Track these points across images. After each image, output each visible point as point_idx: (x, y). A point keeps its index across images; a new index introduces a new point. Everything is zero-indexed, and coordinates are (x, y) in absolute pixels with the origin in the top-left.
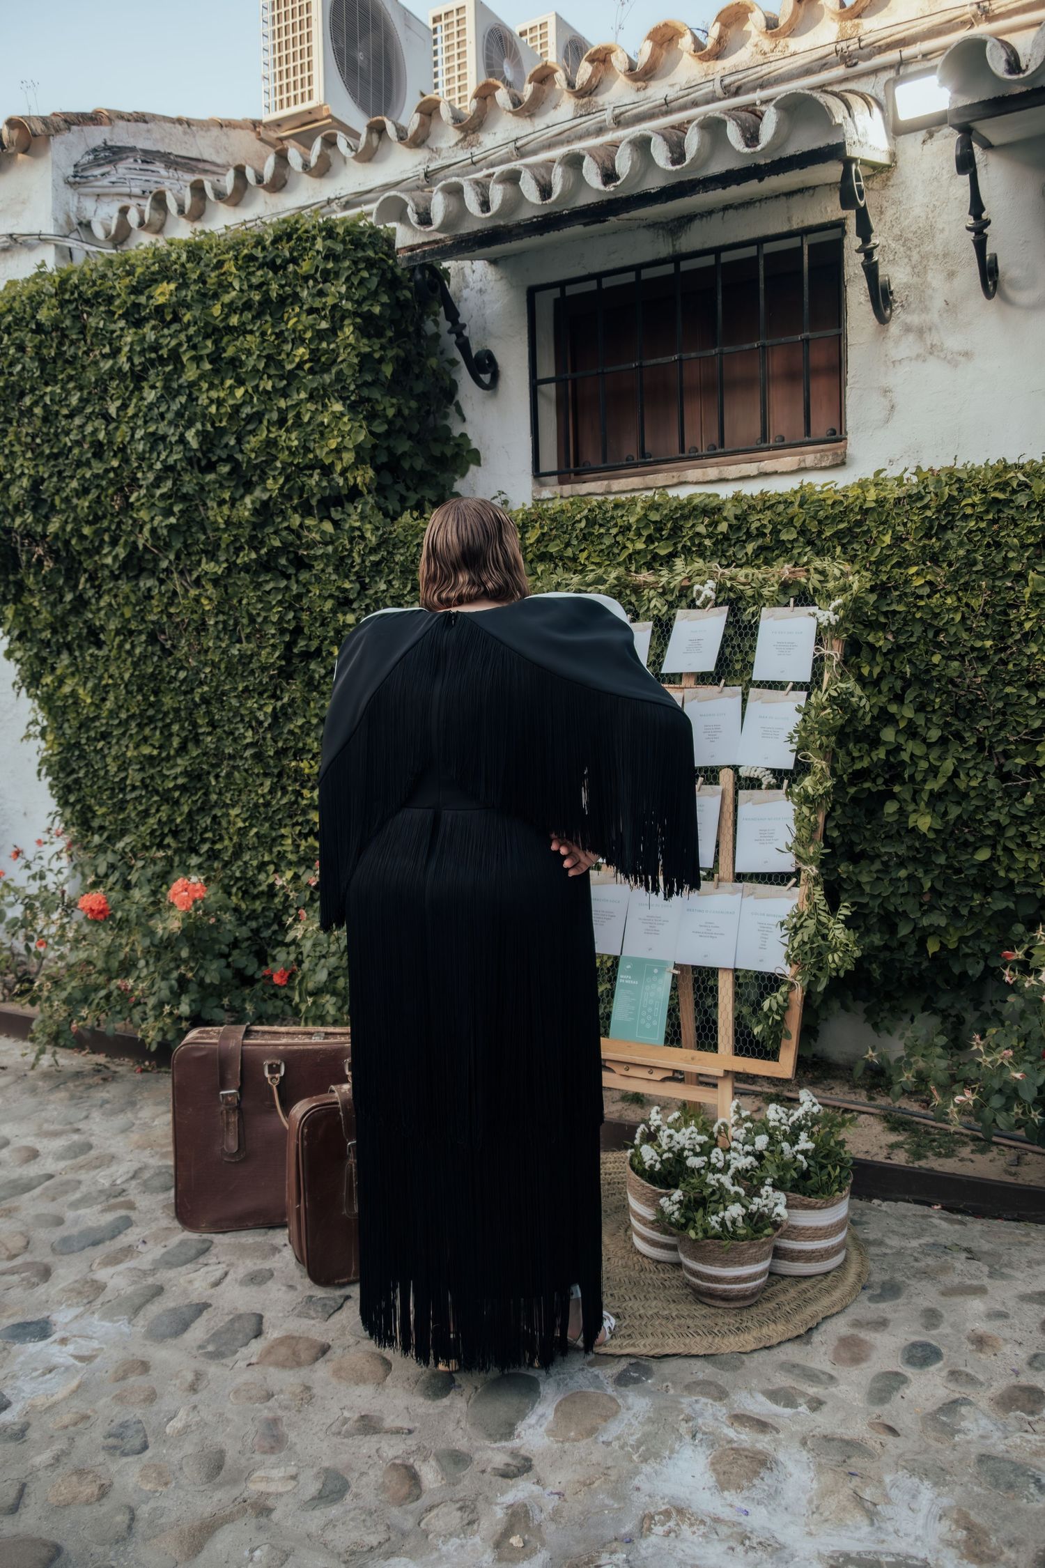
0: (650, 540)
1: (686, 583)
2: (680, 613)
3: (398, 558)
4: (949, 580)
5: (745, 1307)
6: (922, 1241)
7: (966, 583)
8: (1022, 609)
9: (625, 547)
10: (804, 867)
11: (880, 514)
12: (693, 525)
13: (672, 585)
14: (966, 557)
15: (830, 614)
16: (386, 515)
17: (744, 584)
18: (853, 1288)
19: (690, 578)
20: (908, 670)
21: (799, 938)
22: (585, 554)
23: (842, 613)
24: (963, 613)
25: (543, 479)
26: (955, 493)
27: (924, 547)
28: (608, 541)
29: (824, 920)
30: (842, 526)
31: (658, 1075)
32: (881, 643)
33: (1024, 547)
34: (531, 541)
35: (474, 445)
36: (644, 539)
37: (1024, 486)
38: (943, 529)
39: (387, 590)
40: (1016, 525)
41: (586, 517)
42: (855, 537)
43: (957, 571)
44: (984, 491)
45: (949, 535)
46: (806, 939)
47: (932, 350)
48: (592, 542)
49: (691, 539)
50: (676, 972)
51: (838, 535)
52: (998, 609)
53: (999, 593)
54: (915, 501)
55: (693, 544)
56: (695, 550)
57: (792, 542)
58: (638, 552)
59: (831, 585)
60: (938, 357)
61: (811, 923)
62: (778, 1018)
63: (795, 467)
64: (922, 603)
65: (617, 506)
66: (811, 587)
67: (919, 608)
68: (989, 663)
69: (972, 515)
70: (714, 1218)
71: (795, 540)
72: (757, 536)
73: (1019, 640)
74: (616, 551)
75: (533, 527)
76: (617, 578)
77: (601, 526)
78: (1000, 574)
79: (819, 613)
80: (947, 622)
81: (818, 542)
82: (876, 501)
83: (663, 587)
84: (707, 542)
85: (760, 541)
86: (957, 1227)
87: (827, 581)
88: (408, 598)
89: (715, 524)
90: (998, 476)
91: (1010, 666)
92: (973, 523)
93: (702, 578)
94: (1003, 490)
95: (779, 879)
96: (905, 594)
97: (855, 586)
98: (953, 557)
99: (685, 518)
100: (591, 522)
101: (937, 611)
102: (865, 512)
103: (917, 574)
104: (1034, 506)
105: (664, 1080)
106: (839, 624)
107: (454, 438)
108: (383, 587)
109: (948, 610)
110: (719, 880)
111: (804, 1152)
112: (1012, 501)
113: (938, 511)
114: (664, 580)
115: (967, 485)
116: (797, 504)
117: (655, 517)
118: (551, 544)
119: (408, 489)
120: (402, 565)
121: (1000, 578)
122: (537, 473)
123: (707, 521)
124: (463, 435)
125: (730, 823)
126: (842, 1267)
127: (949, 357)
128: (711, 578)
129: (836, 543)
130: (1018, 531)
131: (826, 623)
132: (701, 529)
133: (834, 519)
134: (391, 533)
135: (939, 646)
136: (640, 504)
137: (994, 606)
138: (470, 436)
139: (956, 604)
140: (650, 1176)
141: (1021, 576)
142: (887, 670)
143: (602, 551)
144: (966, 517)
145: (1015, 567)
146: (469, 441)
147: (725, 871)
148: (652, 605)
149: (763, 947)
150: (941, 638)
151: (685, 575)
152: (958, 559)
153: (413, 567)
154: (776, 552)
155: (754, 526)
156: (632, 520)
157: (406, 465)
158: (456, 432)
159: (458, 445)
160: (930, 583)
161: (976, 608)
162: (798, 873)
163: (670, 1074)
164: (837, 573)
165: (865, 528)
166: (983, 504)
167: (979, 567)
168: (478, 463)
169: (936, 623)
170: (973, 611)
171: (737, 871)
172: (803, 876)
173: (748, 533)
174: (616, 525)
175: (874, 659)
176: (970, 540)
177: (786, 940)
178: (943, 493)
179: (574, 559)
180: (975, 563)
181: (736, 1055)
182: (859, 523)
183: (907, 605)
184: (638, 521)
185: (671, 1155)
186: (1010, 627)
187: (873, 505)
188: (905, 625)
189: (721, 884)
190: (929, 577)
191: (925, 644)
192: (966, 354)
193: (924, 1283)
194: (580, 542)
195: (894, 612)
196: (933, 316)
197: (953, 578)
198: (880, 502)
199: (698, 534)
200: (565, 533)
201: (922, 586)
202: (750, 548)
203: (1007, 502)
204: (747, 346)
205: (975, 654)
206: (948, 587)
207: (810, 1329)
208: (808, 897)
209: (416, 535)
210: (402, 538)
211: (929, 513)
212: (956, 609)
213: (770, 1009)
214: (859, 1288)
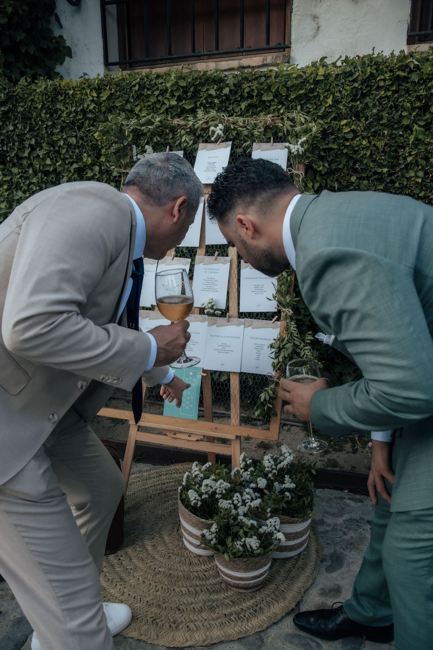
0: (179, 99)
1: (205, 126)
2: (201, 145)
3: (20, 109)
4: (365, 129)
5: (257, 590)
6: (344, 518)
7: (375, 132)
8: (407, 148)
9: (164, 104)
10: (284, 310)
11: (326, 84)
12: (207, 90)
13: (196, 126)
14: (377, 114)
15: (299, 146)
16: (10, 80)
17: (242, 127)
18: (316, 563)
19: (207, 123)
20: (336, 185)
21: (282, 355)
22: (138, 108)
23: (306, 147)
24: (371, 150)
25: (110, 67)
26: (375, 72)
27: (352, 107)
28: (153, 100)
29: (297, 343)
30: (301, 92)
31: (194, 438)
32: (321, 168)
33: (413, 109)
34: (104, 98)
35: (68, 44)
36: (176, 98)
37: (417, 67)
38: (364, 95)
39: (14, 130)
40: (409, 95)
41: (139, 83)
42: (309, 100)
43: (370, 124)
44: (391, 71)
45: (367, 99)
46: (286, 356)
48: (143, 100)
49: (206, 99)
50: (204, 375)
51: (299, 98)
52: (393, 149)
53: (394, 138)
54: (348, 77)
55: (207, 102)
56: (208, 106)
57: (270, 101)
58: (171, 107)
59: (298, 128)
61: (289, 345)
62: (271, 406)
63: (261, 64)
64: (348, 144)
65: (158, 77)
66: (285, 130)
67: (346, 147)
68: (383, 182)
69: (383, 86)
70: (239, 542)
71: (272, 100)
72: (248, 98)
73: (402, 169)
74: (158, 106)
75: (105, 89)
76: (160, 121)
77: (148, 89)
78: (396, 126)
79: (292, 146)
80: (362, 156)
81: (286, 103)
82: (323, 76)
83: (190, 128)
84: (216, 101)
85: (249, 101)
86: (359, 504)
87: (295, 126)
88: (28, 136)
89: (220, 89)
90: (401, 61)
91: (397, 185)
92: (383, 93)
93: (215, 122)
94: (404, 71)
95: (267, 316)
96: (338, 138)
97: (314, 130)
98: (369, 114)
99: (202, 85)
100: (142, 87)
101: (356, 149)
102: (317, 83)
103: (346, 125)
104: (421, 82)
105: (199, 440)
106: (304, 153)
107: (55, 37)
108: (11, 128)
109: (363, 148)
110: (229, 317)
111: (288, 490)
112: (409, 78)
113: (362, 84)
114: (191, 123)
115: (381, 67)
116: (273, 77)
117: (183, 83)
118: (116, 101)
119: (26, 67)
120: (22, 114)
121: (396, 129)
122: (107, 64)
123: (216, 87)
124: (61, 37)
125: (235, 281)
126: (308, 547)
128: (221, 122)
129: (297, 102)
130: (410, 98)
131: (296, 153)
132: (212, 92)
133: (296, 87)
134: (14, 92)
135: (355, 171)
136: (173, 75)
137: (390, 146)
138: (65, 38)
139: (368, 145)
140: (194, 510)
141: (408, 128)
142: (323, 185)
143: (149, 106)
144: (379, 88)
145: (406, 122)
146: (64, 41)
147: (233, 311)
148: (183, 140)
149: (258, 359)
150: (357, 166)
151: (204, 120)
152: (372, 116)
153: (29, 115)
154: (259, 109)
155: (246, 90)
156: (168, 85)
157: (23, 50)
158: (57, 34)
159: (57, 42)
160: (353, 131)
161: (380, 147)
162: (279, 312)
163: (201, 437)
164: (303, 120)
165: (316, 94)
166: (390, 79)
167: (384, 121)
168: (71, 56)
169: (355, 156)
170: (378, 149)
171: (241, 311)
172: (283, 314)
173: (242, 96)
174: (158, 89)
175: (315, 178)
176: (380, 104)
177: (273, 355)
178: (366, 71)
179: (132, 111)
180: (382, 118)
181: (242, 425)
182: (312, 91)
183: (338, 144)
184: (172, 86)
185: (207, 496)
186: (398, 160)
187: (322, 78)
188: (336, 157)
189: (231, 319)
190: (353, 127)
191: (348, 170)
193: (353, 553)
194: (135, 100)
195: (331, 149)
197: (367, 128)
198: (327, 76)
199: (210, 96)
200: (125, 94)
201: (348, 132)
202: (243, 105)
203: (406, 79)
205: (376, 176)
206: (364, 134)
207: (298, 602)
208: (287, 328)
209: (30, 94)
210: (21, 96)
211: (356, 85)
212: (367, 148)
213: (265, 399)
214: (319, 562)
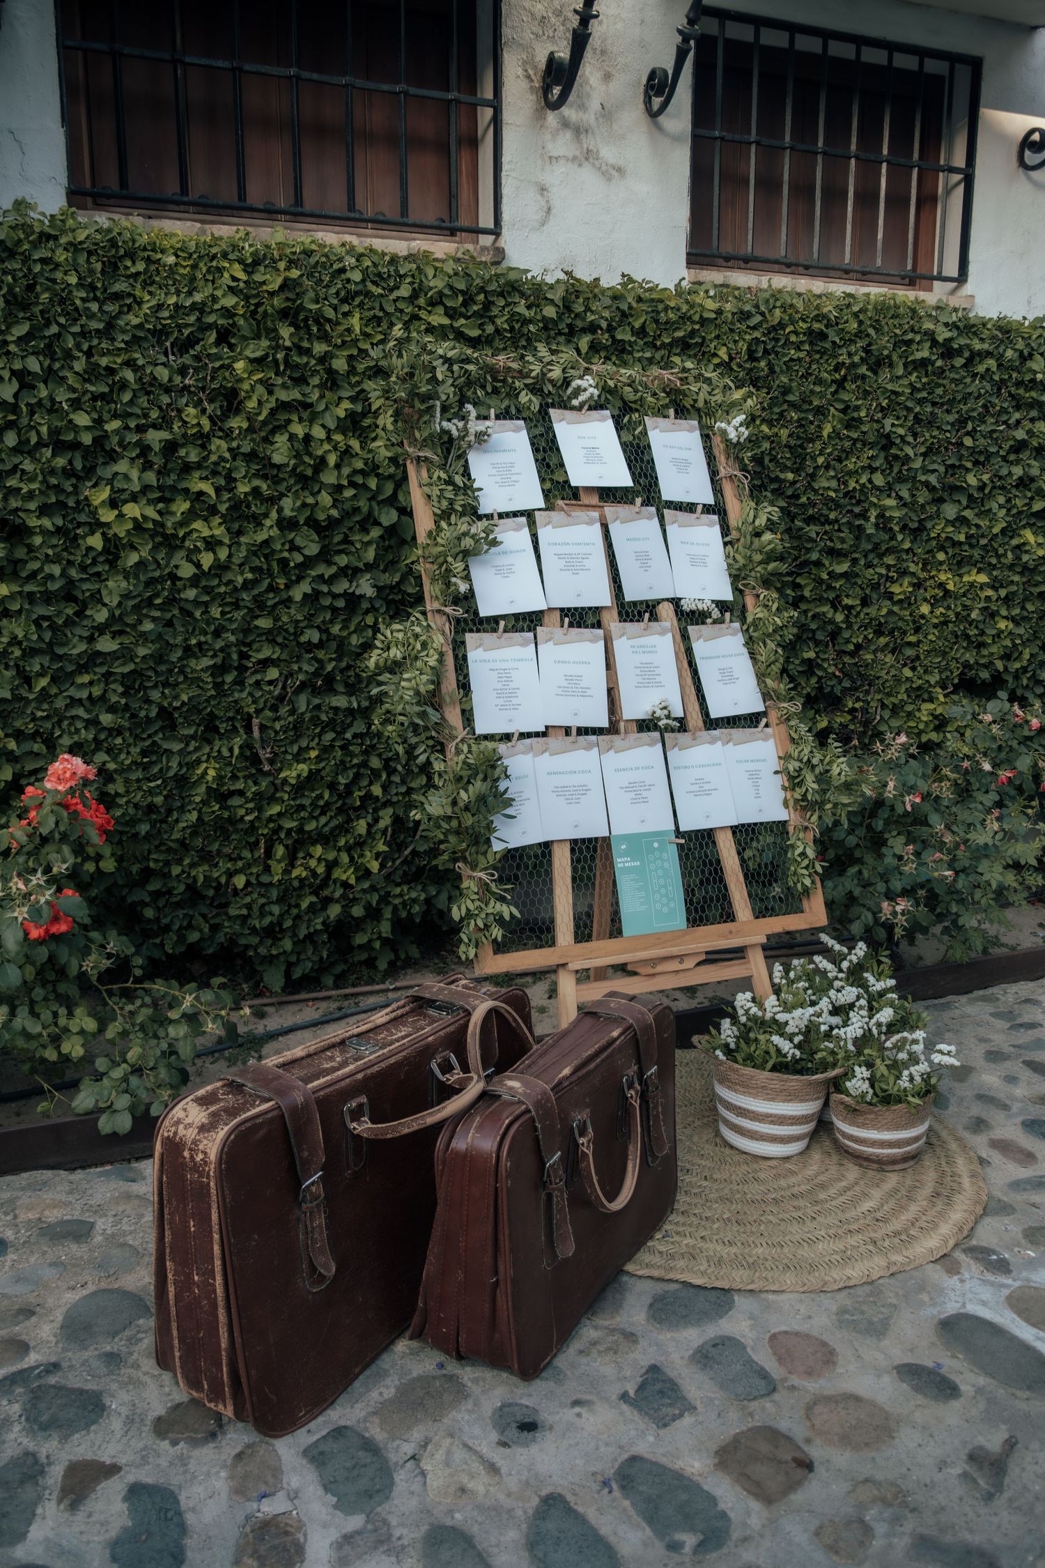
2: (555, 414)
10: (775, 705)
11: (717, 326)
31: (689, 963)
47: (589, 155)
50: (681, 841)
60: (594, 165)
66: (702, 398)
78: (806, 406)
93: (577, 372)
95: (752, 720)
104: (842, 342)
105: (699, 964)
110: (694, 730)
112: (826, 335)
127: (604, 168)
131: (735, 440)
145: (817, 402)
148: (523, 399)
149: (758, 796)
162: (766, 711)
163: (703, 957)
171: (711, 716)
172: (774, 715)
181: (757, 917)
192: (619, 170)
196: (589, 117)
204: (386, 87)
